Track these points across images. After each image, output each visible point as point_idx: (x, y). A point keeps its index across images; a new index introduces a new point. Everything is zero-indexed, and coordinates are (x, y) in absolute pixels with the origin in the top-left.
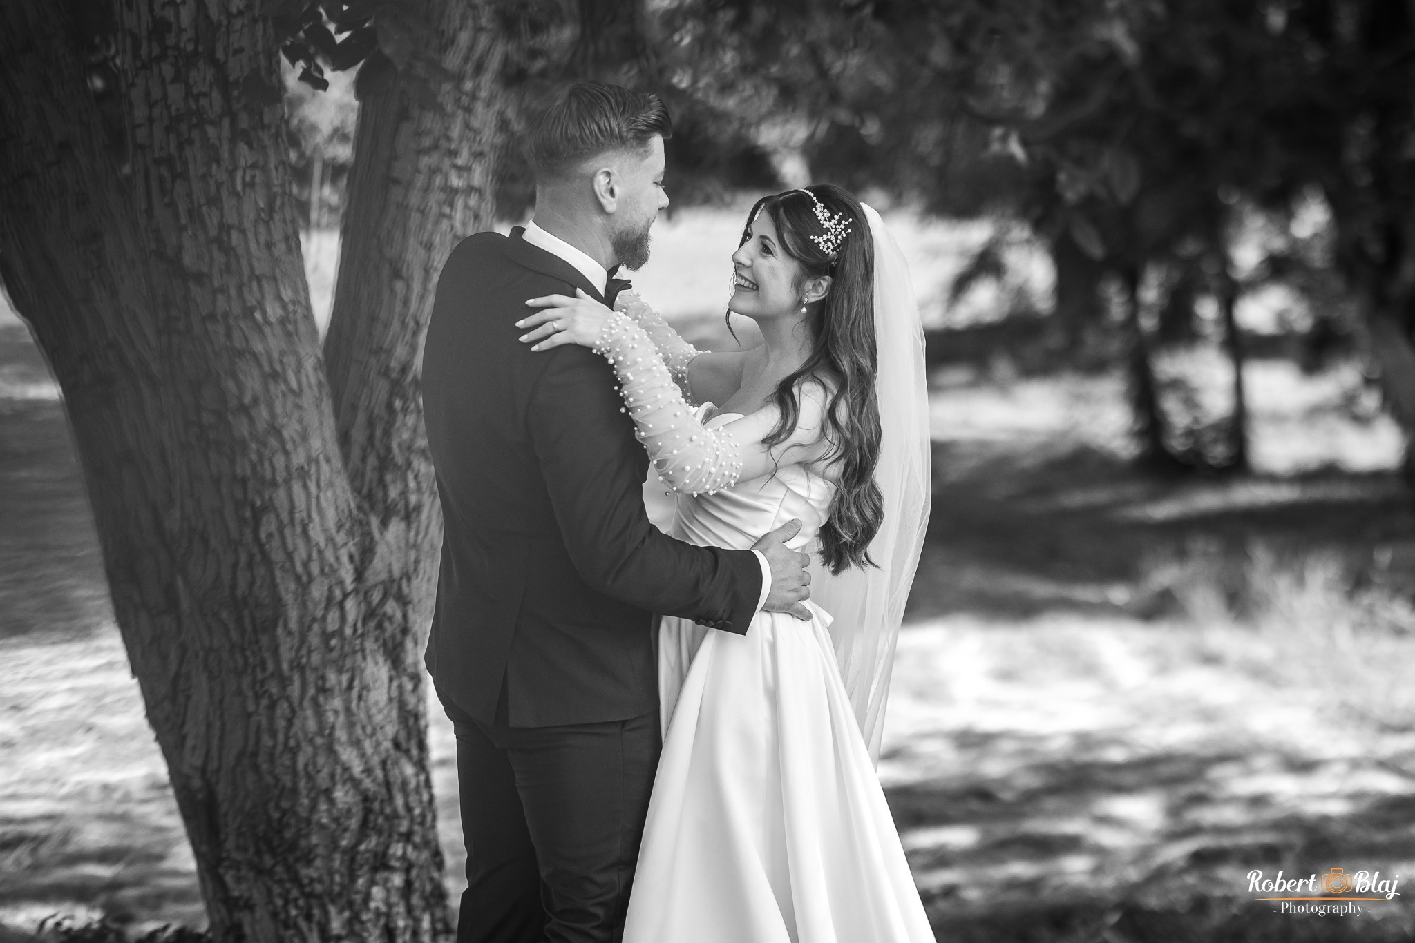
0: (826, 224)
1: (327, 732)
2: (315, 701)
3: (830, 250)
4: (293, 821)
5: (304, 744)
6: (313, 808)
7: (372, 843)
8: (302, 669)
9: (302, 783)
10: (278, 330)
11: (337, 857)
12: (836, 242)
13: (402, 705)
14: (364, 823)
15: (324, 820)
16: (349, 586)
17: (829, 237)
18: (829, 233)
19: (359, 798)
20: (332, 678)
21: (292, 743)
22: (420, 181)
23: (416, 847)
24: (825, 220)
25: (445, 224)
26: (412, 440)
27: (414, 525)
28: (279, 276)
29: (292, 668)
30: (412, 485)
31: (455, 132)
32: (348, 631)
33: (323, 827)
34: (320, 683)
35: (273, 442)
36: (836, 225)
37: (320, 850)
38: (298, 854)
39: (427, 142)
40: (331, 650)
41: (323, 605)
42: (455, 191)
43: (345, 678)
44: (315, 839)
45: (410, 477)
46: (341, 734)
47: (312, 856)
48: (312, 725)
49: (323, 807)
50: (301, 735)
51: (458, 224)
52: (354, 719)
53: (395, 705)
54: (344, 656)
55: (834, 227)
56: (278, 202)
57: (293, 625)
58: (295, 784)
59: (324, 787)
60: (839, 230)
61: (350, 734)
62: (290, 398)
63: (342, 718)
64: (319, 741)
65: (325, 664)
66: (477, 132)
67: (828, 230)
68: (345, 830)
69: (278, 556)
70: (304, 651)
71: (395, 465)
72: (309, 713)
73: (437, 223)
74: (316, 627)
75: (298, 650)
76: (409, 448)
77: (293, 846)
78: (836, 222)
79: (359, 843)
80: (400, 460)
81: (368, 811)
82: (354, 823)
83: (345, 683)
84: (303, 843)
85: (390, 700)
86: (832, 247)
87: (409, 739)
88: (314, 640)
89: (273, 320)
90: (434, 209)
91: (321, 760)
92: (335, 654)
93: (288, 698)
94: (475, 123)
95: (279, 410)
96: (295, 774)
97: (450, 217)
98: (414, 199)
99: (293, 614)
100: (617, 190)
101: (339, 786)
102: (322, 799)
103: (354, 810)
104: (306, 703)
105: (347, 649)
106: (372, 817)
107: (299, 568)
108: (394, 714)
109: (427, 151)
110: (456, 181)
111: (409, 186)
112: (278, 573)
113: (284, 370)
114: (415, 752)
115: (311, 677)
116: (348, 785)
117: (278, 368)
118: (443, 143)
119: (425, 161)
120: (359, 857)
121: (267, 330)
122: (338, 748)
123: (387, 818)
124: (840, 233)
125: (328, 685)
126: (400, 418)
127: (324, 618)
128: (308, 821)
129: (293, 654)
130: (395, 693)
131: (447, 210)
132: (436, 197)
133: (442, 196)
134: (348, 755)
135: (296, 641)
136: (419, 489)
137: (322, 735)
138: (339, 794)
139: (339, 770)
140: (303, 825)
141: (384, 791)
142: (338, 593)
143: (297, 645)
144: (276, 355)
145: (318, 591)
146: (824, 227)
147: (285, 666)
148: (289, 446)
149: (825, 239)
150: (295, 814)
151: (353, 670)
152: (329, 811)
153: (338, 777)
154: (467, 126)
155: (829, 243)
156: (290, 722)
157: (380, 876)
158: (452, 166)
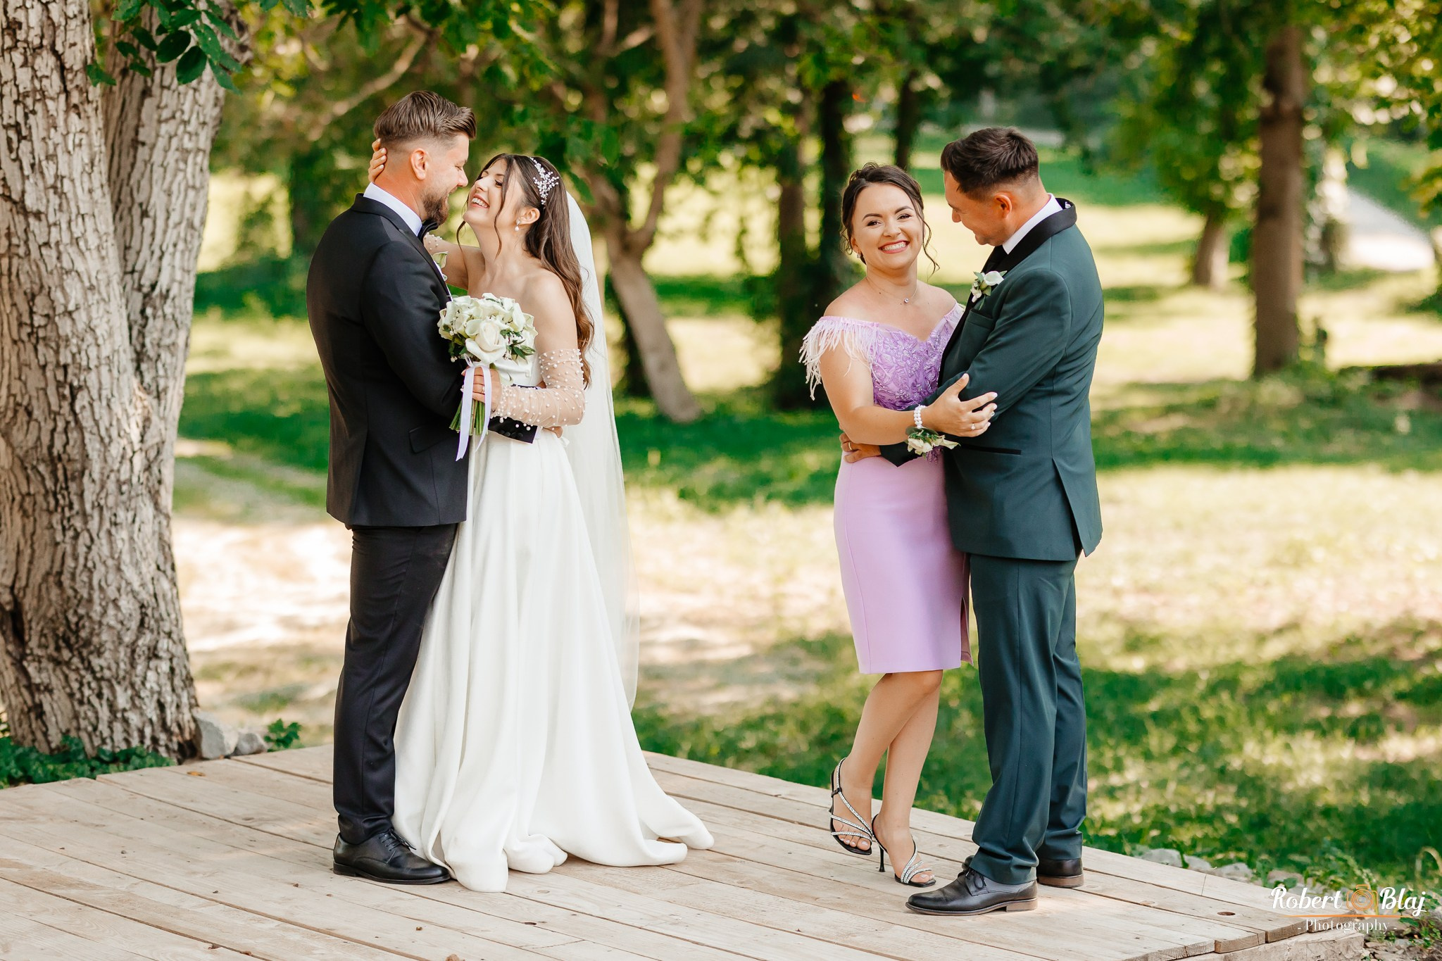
1: (116, 556)
2: (109, 533)
4: (87, 624)
5: (99, 565)
6: (104, 613)
7: (146, 639)
8: (101, 508)
9: (96, 595)
10: (95, 253)
11: (122, 649)
13: (161, 538)
14: (142, 623)
15: (112, 623)
16: (137, 446)
19: (137, 605)
20: (122, 515)
21: (90, 564)
22: (161, 143)
23: (174, 642)
25: (180, 175)
26: (160, 339)
27: (163, 402)
28: (96, 214)
29: (93, 507)
30: (161, 372)
31: (187, 107)
32: (135, 480)
33: (110, 627)
34: (113, 519)
35: (89, 338)
37: (109, 645)
38: (92, 648)
39: (166, 114)
40: (122, 494)
41: (119, 459)
42: (188, 151)
43: (130, 515)
44: (104, 637)
45: (160, 365)
46: (126, 558)
47: (102, 650)
48: (105, 551)
49: (111, 611)
50: (97, 559)
51: (189, 176)
52: (136, 546)
53: (157, 536)
54: (130, 499)
56: (97, 159)
57: (96, 476)
58: (90, 595)
59: (113, 598)
61: (132, 557)
62: (102, 304)
63: (127, 546)
64: (110, 562)
65: (117, 505)
68: (128, 629)
69: (87, 423)
70: (103, 495)
71: (149, 358)
72: (104, 541)
73: (175, 175)
74: (113, 476)
75: (98, 495)
76: (159, 345)
77: (87, 643)
79: (138, 638)
80: (152, 353)
81: (144, 615)
82: (134, 624)
83: (130, 520)
84: (95, 640)
85: (154, 533)
87: (165, 563)
88: (111, 486)
89: (93, 247)
90: (172, 165)
91: (111, 577)
92: (124, 497)
93: (88, 531)
94: (201, 101)
95: (94, 315)
96: (91, 587)
97: (185, 171)
98: (157, 157)
99: (96, 467)
100: (427, 165)
101: (124, 596)
102: (111, 606)
103: (134, 615)
104: (103, 534)
105: (133, 493)
106: (147, 619)
107: (103, 433)
108: (156, 543)
109: (167, 121)
110: (188, 144)
112: (87, 436)
113: (99, 285)
114: (169, 572)
115: (107, 514)
116: (130, 596)
117: (94, 282)
118: (178, 115)
119: (164, 128)
120: (138, 650)
121: (87, 254)
122: (123, 567)
123: (157, 621)
125: (118, 520)
126: (151, 321)
127: (119, 471)
128: (100, 623)
129: (94, 497)
130: (157, 529)
131: (182, 165)
132: (172, 156)
133: (177, 154)
134: (129, 573)
135: (98, 489)
136: (166, 377)
137: (113, 558)
138: (123, 603)
139: (123, 584)
140: (96, 627)
141: (154, 600)
142: (129, 453)
143: (98, 490)
144: (93, 274)
145: (115, 450)
147: (88, 507)
148: (100, 341)
150: (90, 618)
151: (136, 509)
152: (116, 615)
153: (122, 591)
154: (195, 102)
156: (89, 548)
157: (153, 663)
158: (185, 132)
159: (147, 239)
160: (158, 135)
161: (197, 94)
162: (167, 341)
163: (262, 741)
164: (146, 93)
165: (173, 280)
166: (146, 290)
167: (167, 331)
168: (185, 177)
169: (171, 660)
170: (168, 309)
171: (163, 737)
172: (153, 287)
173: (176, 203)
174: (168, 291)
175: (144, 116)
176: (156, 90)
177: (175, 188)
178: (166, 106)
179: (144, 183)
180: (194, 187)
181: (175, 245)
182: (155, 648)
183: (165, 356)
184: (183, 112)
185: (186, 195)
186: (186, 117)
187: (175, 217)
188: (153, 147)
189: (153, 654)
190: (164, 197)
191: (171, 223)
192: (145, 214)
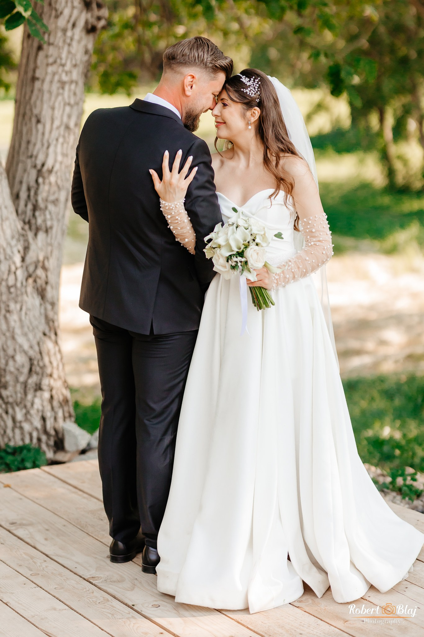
0: (248, 84)
3: (253, 94)
7: (34, 380)
11: (18, 385)
12: (255, 90)
14: (30, 370)
15: (12, 369)
16: (18, 265)
17: (251, 89)
18: (251, 87)
19: (27, 359)
22: (48, 78)
24: (247, 82)
31: (64, 55)
32: (19, 284)
33: (11, 372)
34: (7, 308)
36: (253, 83)
37: (11, 383)
39: (51, 60)
40: (11, 293)
42: (65, 82)
43: (18, 306)
44: (7, 378)
46: (18, 331)
47: (7, 385)
48: (4, 327)
49: (11, 363)
54: (17, 296)
55: (252, 84)
59: (11, 355)
60: (255, 84)
61: (22, 331)
63: (18, 324)
64: (8, 334)
66: (75, 55)
67: (250, 86)
68: (22, 374)
78: (253, 81)
79: (28, 379)
81: (31, 365)
82: (26, 371)
86: (254, 93)
90: (55, 91)
91: (9, 343)
98: (46, 86)
100: (194, 86)
101: (18, 354)
102: (11, 360)
103: (25, 365)
106: (34, 368)
109: (52, 64)
110: (65, 77)
111: (43, 81)
116: (23, 353)
118: (58, 61)
119: (50, 69)
120: (28, 386)
122: (17, 337)
124: (256, 85)
131: (61, 90)
132: (55, 85)
133: (58, 85)
134: (21, 340)
137: (9, 332)
138: (18, 358)
139: (18, 347)
141: (39, 355)
146: (248, 85)
149: (249, 90)
151: (22, 302)
152: (14, 365)
153: (17, 351)
154: (69, 52)
155: (252, 91)
157: (38, 394)
158: (63, 71)
160: (46, 74)
161: (71, 48)
164: (40, 48)
165: (56, 161)
166: (39, 168)
167: (52, 192)
168: (63, 98)
169: (51, 391)
170: (53, 179)
172: (43, 165)
173: (58, 115)
174: (52, 167)
175: (38, 62)
176: (45, 46)
177: (57, 105)
178: (51, 56)
179: (38, 102)
180: (69, 104)
182: (40, 384)
183: (51, 207)
184: (61, 59)
185: (64, 109)
186: (63, 62)
187: (57, 124)
189: (39, 388)
190: (50, 111)
191: (55, 126)
192: (38, 121)
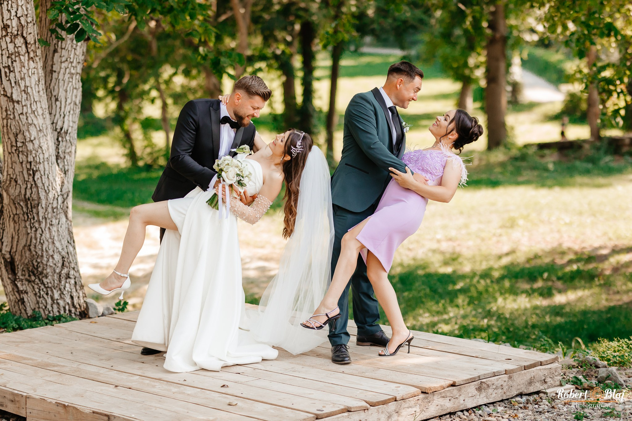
1: (52, 238)
2: (49, 228)
4: (41, 265)
5: (46, 242)
6: (48, 261)
7: (65, 271)
8: (46, 219)
9: (45, 254)
10: (41, 117)
11: (55, 275)
13: (69, 230)
14: (63, 264)
15: (51, 265)
16: (59, 193)
19: (61, 257)
20: (55, 222)
21: (42, 241)
22: (62, 71)
23: (76, 272)
25: (70, 84)
26: (65, 150)
27: (67, 175)
28: (41, 101)
29: (43, 219)
30: (66, 163)
31: (72, 56)
32: (59, 207)
33: (51, 266)
34: (51, 223)
35: (40, 151)
37: (50, 274)
38: (44, 275)
39: (64, 59)
40: (54, 213)
41: (53, 199)
42: (73, 74)
43: (57, 221)
44: (48, 270)
45: (65, 160)
46: (56, 238)
47: (48, 275)
48: (48, 236)
49: (51, 260)
50: (44, 239)
51: (74, 84)
52: (60, 233)
53: (67, 229)
54: (57, 215)
56: (41, 79)
57: (44, 206)
58: (42, 254)
59: (51, 254)
61: (58, 238)
62: (44, 137)
63: (56, 233)
64: (50, 240)
65: (52, 217)
68: (58, 267)
69: (40, 184)
70: (46, 213)
71: (61, 158)
72: (47, 232)
73: (68, 84)
74: (50, 206)
75: (45, 213)
76: (64, 152)
77: (41, 273)
79: (62, 270)
80: (62, 156)
81: (64, 261)
82: (60, 265)
83: (57, 223)
84: (45, 272)
85: (66, 228)
87: (71, 240)
88: (50, 210)
89: (40, 114)
90: (67, 80)
91: (50, 246)
92: (55, 214)
93: (41, 228)
94: (77, 54)
95: (41, 141)
96: (42, 250)
97: (72, 82)
98: (61, 77)
99: (44, 202)
100: (240, 100)
101: (56, 254)
102: (51, 258)
103: (60, 261)
104: (47, 229)
105: (58, 212)
106: (65, 263)
107: (46, 188)
108: (67, 232)
109: (64, 62)
110: (73, 71)
112: (40, 190)
113: (43, 129)
114: (72, 244)
115: (48, 221)
116: (58, 253)
117: (41, 128)
118: (68, 59)
119: (63, 65)
120: (62, 275)
121: (38, 117)
122: (55, 242)
123: (69, 263)
125: (53, 223)
126: (61, 143)
127: (52, 203)
128: (47, 265)
129: (43, 214)
130: (67, 226)
131: (71, 80)
132: (67, 76)
133: (69, 75)
134: (57, 244)
135: (44, 211)
136: (68, 165)
137: (51, 239)
138: (55, 256)
139: (55, 249)
140: (45, 266)
141: (67, 255)
142: (56, 196)
143: (44, 212)
144: (41, 125)
145: (51, 195)
147: (41, 218)
148: (44, 152)
150: (42, 263)
151: (59, 219)
152: (53, 262)
153: (55, 252)
154: (75, 54)
156: (41, 235)
157: (68, 280)
158: (72, 66)
159: (58, 110)
160: (61, 68)
161: (76, 51)
162: (68, 151)
163: (113, 310)
164: (55, 51)
165: (69, 126)
166: (58, 130)
167: (67, 147)
168: (72, 84)
169: (75, 279)
170: (68, 138)
171: (73, 310)
172: (61, 129)
173: (69, 95)
174: (67, 130)
175: (55, 60)
176: (59, 50)
177: (68, 89)
178: (64, 56)
179: (56, 87)
180: (76, 88)
181: (69, 112)
182: (69, 274)
183: (67, 157)
184: (70, 58)
185: (73, 92)
186: (72, 60)
187: (69, 101)
188: (59, 73)
189: (68, 276)
190: (64, 93)
191: (67, 103)
192: (57, 100)
